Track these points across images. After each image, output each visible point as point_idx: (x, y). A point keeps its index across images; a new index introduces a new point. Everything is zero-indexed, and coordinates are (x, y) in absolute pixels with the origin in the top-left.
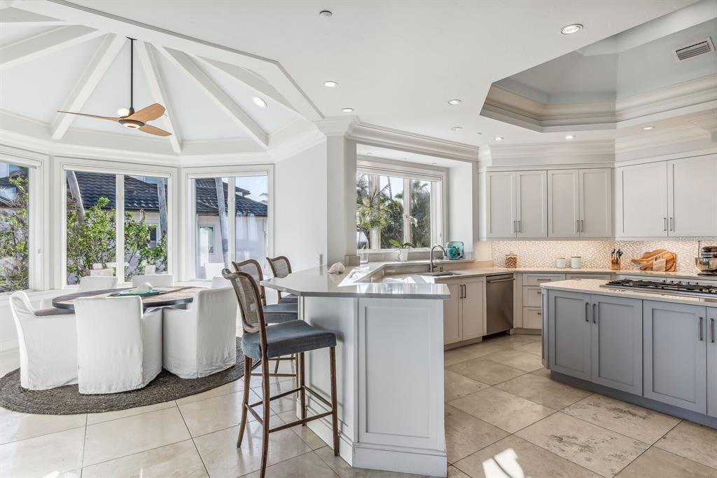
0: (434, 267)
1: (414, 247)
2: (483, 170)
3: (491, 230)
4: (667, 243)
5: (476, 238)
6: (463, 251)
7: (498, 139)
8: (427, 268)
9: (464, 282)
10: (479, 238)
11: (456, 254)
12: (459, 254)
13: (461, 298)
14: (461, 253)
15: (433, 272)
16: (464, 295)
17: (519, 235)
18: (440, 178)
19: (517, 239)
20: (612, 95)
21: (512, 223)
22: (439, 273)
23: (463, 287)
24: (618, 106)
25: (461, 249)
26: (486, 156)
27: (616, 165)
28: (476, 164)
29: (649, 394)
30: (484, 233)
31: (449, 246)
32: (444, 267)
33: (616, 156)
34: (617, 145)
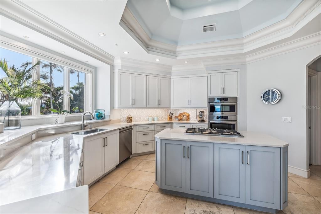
0: (85, 126)
1: (71, 113)
2: (116, 71)
3: (120, 103)
4: (186, 110)
5: (112, 107)
6: (104, 115)
7: (126, 53)
8: (80, 127)
9: (106, 135)
10: (113, 107)
11: (100, 116)
12: (102, 117)
13: (104, 146)
14: (103, 116)
15: (84, 129)
16: (106, 144)
17: (134, 106)
18: (91, 72)
19: (133, 108)
20: (176, 43)
21: (131, 99)
22: (88, 130)
23: (105, 139)
24: (178, 49)
25: (103, 114)
26: (118, 62)
27: (172, 77)
28: (113, 67)
29: (217, 197)
30: (116, 105)
31: (96, 112)
32: (92, 125)
33: (172, 73)
34: (173, 69)
